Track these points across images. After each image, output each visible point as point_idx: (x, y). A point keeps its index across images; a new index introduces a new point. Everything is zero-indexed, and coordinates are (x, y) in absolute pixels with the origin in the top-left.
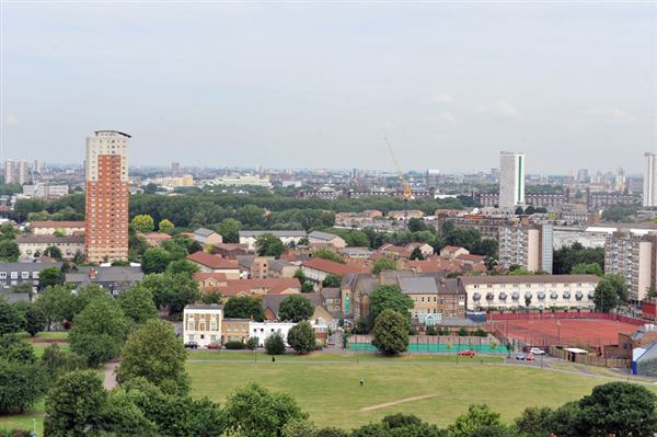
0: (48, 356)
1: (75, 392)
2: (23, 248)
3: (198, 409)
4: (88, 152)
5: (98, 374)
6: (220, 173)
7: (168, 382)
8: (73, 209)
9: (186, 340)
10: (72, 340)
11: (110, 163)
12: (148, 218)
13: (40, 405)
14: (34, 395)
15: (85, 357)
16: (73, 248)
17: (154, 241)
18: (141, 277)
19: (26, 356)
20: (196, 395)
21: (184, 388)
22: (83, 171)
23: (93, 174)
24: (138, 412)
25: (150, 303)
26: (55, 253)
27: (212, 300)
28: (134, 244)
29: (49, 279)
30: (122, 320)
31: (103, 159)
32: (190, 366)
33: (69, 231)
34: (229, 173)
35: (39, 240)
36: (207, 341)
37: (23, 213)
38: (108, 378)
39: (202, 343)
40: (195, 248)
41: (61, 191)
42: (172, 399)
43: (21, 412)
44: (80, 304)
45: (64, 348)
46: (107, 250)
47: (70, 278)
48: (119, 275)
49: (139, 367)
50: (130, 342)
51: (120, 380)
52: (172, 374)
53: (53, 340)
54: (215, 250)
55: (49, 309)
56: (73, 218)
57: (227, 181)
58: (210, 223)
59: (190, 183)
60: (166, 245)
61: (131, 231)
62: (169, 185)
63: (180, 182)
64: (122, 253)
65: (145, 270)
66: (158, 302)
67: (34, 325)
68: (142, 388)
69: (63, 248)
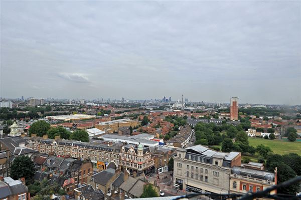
0: (223, 135)
1: (227, 142)
2: (219, 117)
3: (250, 148)
4: (231, 101)
5: (232, 139)
6: (256, 105)
7: (245, 142)
8: (228, 111)
9: (248, 135)
10: (227, 133)
11: (235, 103)
12: (242, 113)
13: (221, 144)
14: (220, 142)
15: (229, 136)
16: (228, 117)
17: (243, 117)
18: (240, 123)
19: (219, 135)
20: (250, 145)
21: (248, 144)
22: (230, 104)
23: (232, 105)
24: (238, 147)
25: (242, 128)
26: (225, 118)
27: (253, 128)
28: (239, 117)
29: (223, 122)
30: (236, 130)
31: (233, 102)
32: (249, 139)
33: (227, 115)
34: (258, 105)
35: (222, 116)
36: (253, 136)
37: (220, 111)
38: (233, 140)
39: (252, 136)
40: (251, 118)
41: (226, 108)
42: (245, 145)
43: (218, 145)
44: (229, 127)
45: (226, 134)
46: (234, 118)
47: (227, 122)
48: (236, 123)
49: (239, 139)
50: (237, 135)
51: (236, 141)
52: (245, 141)
53: (224, 133)
54: (254, 119)
55: (223, 127)
56: (228, 112)
57: (257, 106)
58: (253, 114)
59: (250, 106)
60: (245, 118)
61: (238, 115)
62: (246, 107)
63: (248, 107)
64: (237, 119)
65: (241, 122)
67: (221, 130)
68: (239, 143)
69: (226, 117)
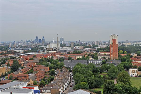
0: (104, 77)
1: (109, 84)
2: (99, 57)
3: (133, 88)
4: (110, 39)
5: (113, 81)
6: (136, 42)
7: (127, 83)
8: (107, 49)
9: (130, 75)
10: (108, 74)
11: (114, 41)
12: (122, 51)
13: (103, 86)
14: (101, 84)
15: (110, 77)
16: (108, 57)
17: (123, 55)
18: (121, 62)
19: (100, 77)
20: (133, 86)
21: (130, 84)
22: (109, 42)
23: (111, 43)
24: (121, 88)
25: (123, 67)
26: (105, 58)
27: (135, 67)
28: (119, 56)
29: (103, 63)
30: (117, 71)
31: (113, 40)
32: (131, 80)
33: (107, 54)
34: (138, 42)
35: (102, 55)
36: (135, 75)
37: (99, 50)
38: (115, 82)
39: (133, 76)
40: (132, 57)
41: (105, 46)
42: (128, 86)
43: (99, 87)
44: (109, 67)
45: (107, 76)
46: (114, 58)
47: (107, 62)
48: (116, 62)
49: (121, 80)
50: (119, 75)
51: (117, 82)
52: (127, 81)
53: (104, 74)
54: (135, 57)
55: (104, 68)
56: (107, 51)
57: (138, 43)
58: (134, 52)
59: (130, 44)
60: (125, 56)
61: (119, 53)
62: (126, 45)
63: (128, 44)
64: (117, 58)
65: (122, 61)
66: (124, 67)
67: (101, 71)
68: (121, 84)
69: (106, 57)
